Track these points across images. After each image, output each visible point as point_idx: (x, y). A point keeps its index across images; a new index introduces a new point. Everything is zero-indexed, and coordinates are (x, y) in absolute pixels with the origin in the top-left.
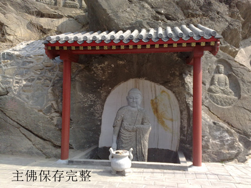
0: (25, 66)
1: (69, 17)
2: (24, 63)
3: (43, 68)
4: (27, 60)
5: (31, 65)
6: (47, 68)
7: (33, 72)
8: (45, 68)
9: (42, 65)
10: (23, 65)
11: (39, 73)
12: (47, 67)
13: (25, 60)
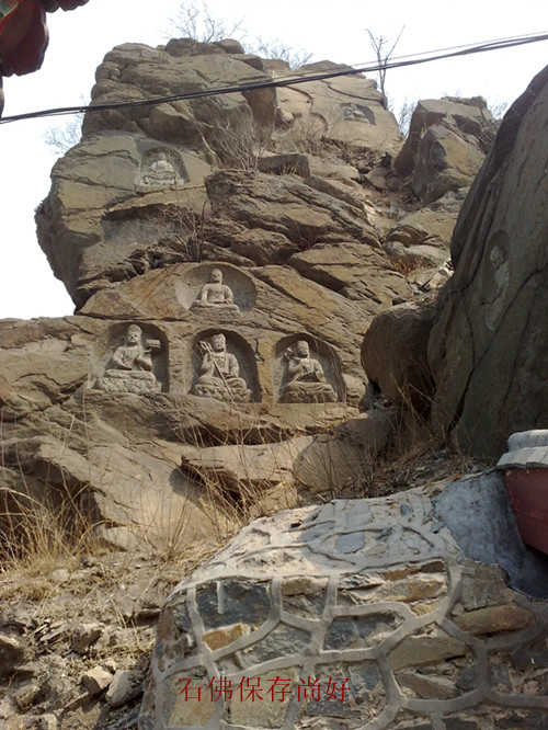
0: (345, 652)
1: (311, 431)
2: (339, 632)
3: (470, 648)
4: (355, 610)
5: (383, 634)
6: (493, 643)
7: (404, 681)
8: (480, 644)
9: (451, 625)
10: (335, 645)
11: (447, 683)
12: (490, 635)
13: (339, 609)
